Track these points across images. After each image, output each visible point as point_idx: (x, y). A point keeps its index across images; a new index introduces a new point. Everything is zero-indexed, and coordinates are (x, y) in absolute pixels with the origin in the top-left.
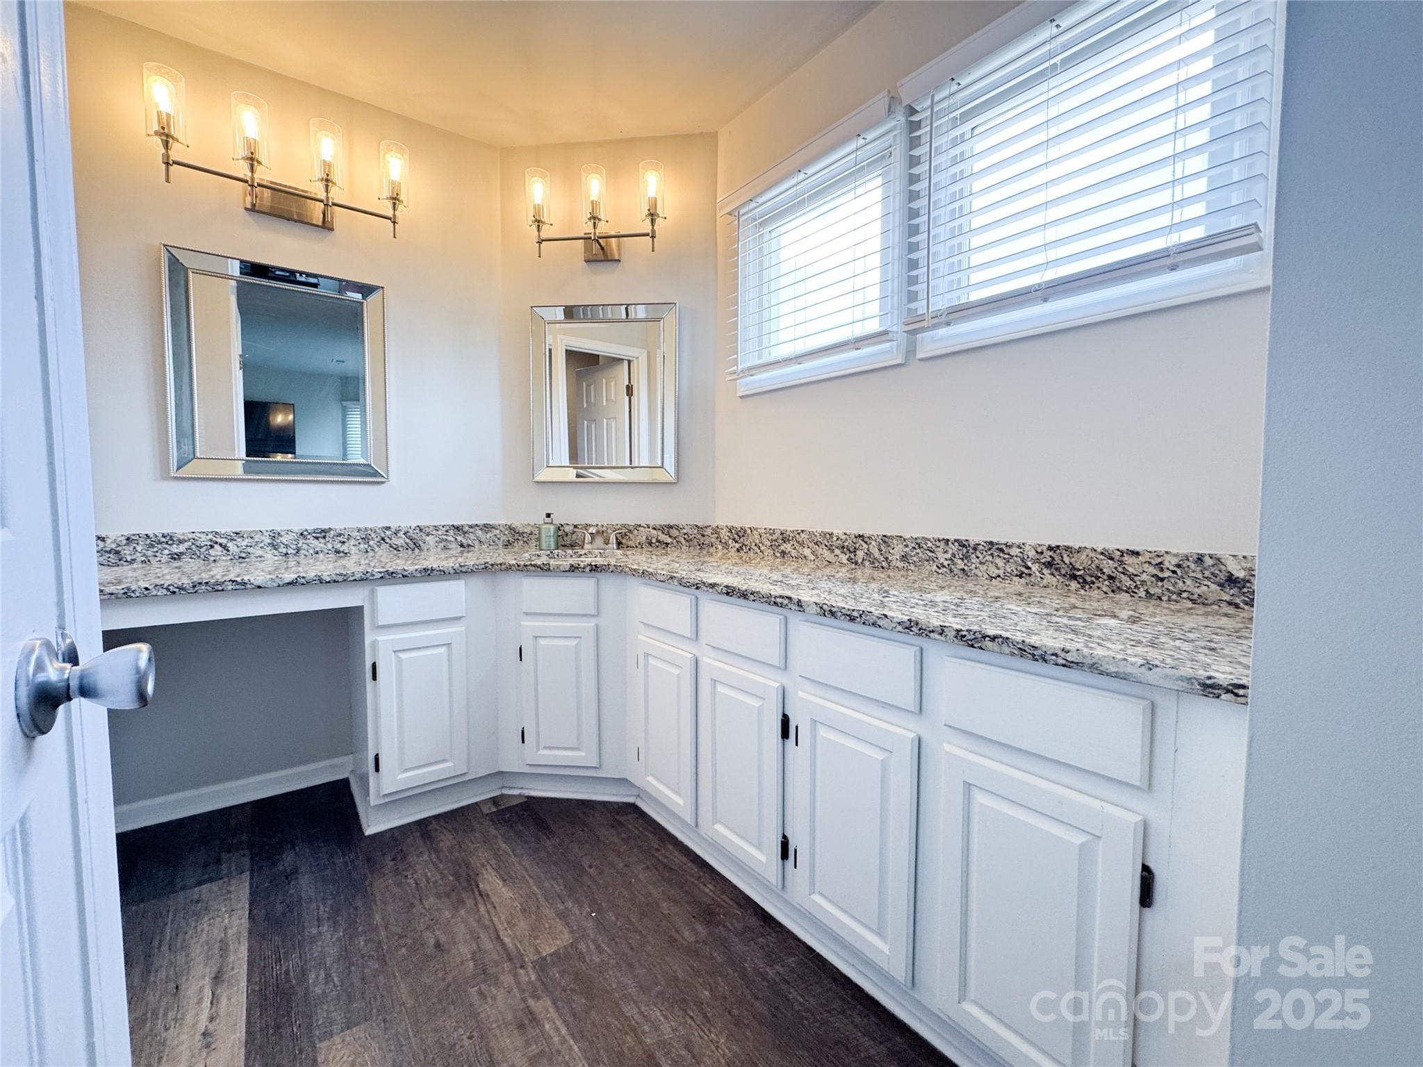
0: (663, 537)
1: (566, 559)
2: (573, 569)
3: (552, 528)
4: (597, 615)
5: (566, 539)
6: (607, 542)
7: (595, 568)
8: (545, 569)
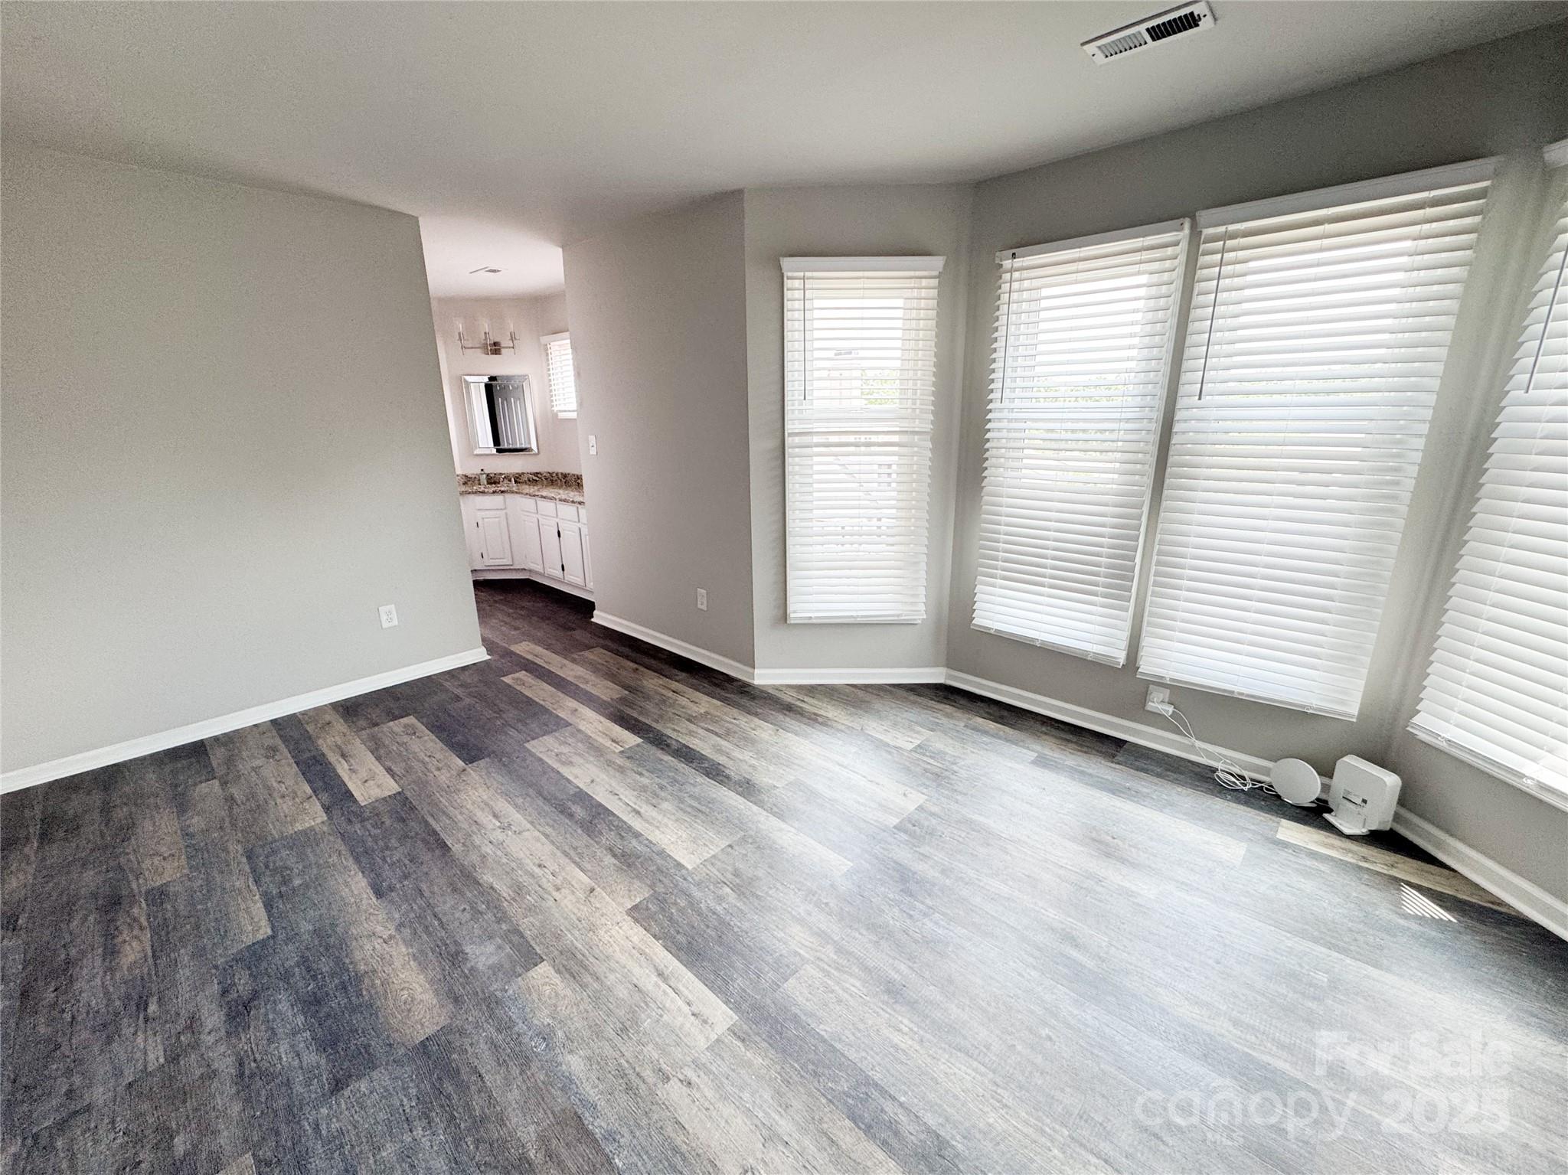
0: (535, 478)
1: (492, 488)
2: (494, 492)
3: (484, 476)
4: (505, 508)
5: (492, 480)
6: (510, 481)
7: (502, 492)
8: (483, 492)
